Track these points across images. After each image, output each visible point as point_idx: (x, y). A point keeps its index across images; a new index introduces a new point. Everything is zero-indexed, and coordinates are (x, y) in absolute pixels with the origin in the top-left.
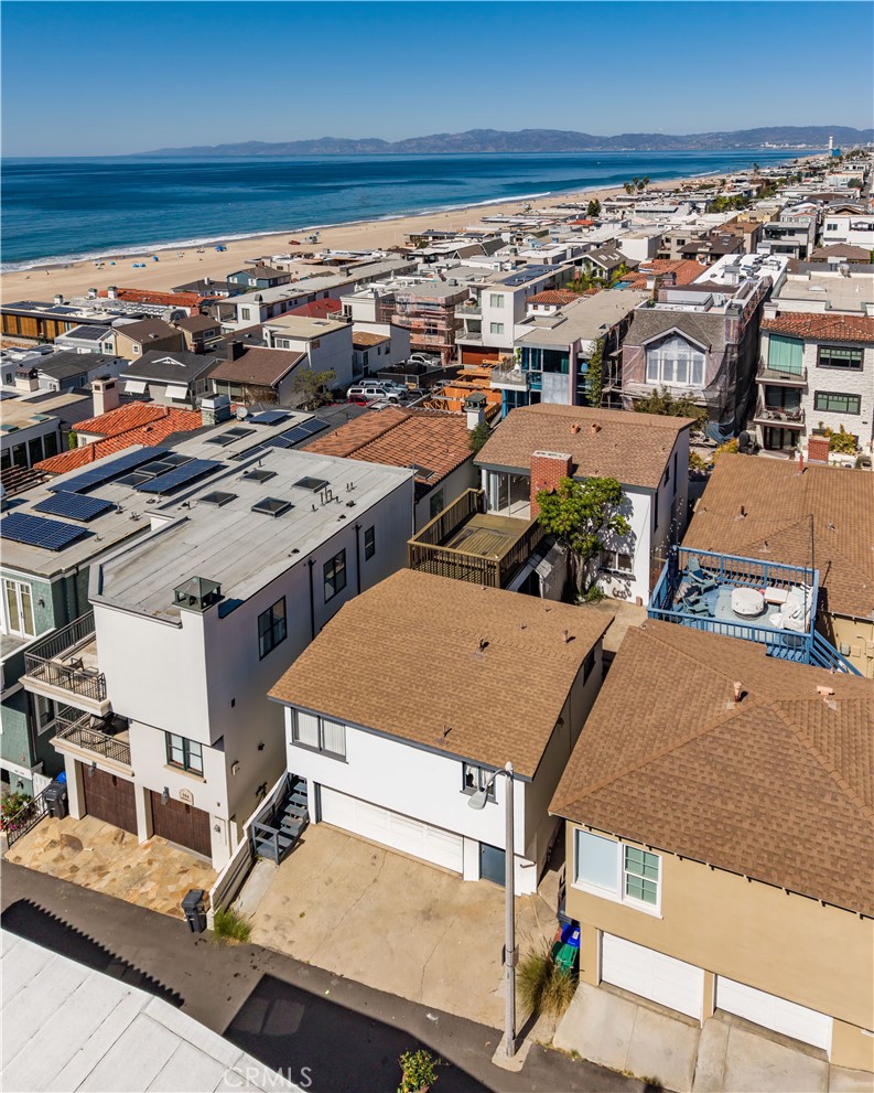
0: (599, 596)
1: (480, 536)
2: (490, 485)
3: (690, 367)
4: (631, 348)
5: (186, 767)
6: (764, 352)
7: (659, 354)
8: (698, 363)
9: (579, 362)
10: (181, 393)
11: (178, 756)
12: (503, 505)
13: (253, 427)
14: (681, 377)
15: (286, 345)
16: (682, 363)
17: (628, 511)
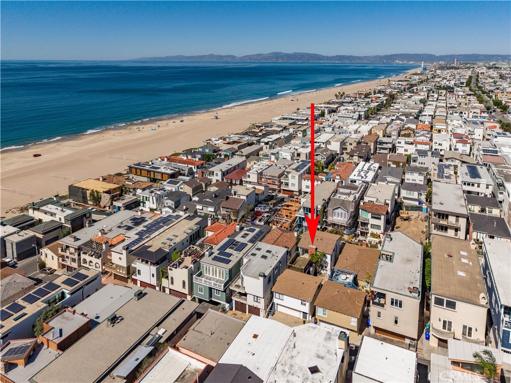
0: (321, 274)
1: (299, 262)
2: (300, 251)
3: (343, 215)
4: (329, 209)
5: (257, 301)
6: (360, 213)
7: (336, 211)
8: (345, 214)
9: (317, 211)
10: (212, 210)
11: (256, 300)
12: (303, 254)
13: (248, 233)
14: (341, 217)
15: (240, 197)
16: (342, 214)
17: (326, 258)
